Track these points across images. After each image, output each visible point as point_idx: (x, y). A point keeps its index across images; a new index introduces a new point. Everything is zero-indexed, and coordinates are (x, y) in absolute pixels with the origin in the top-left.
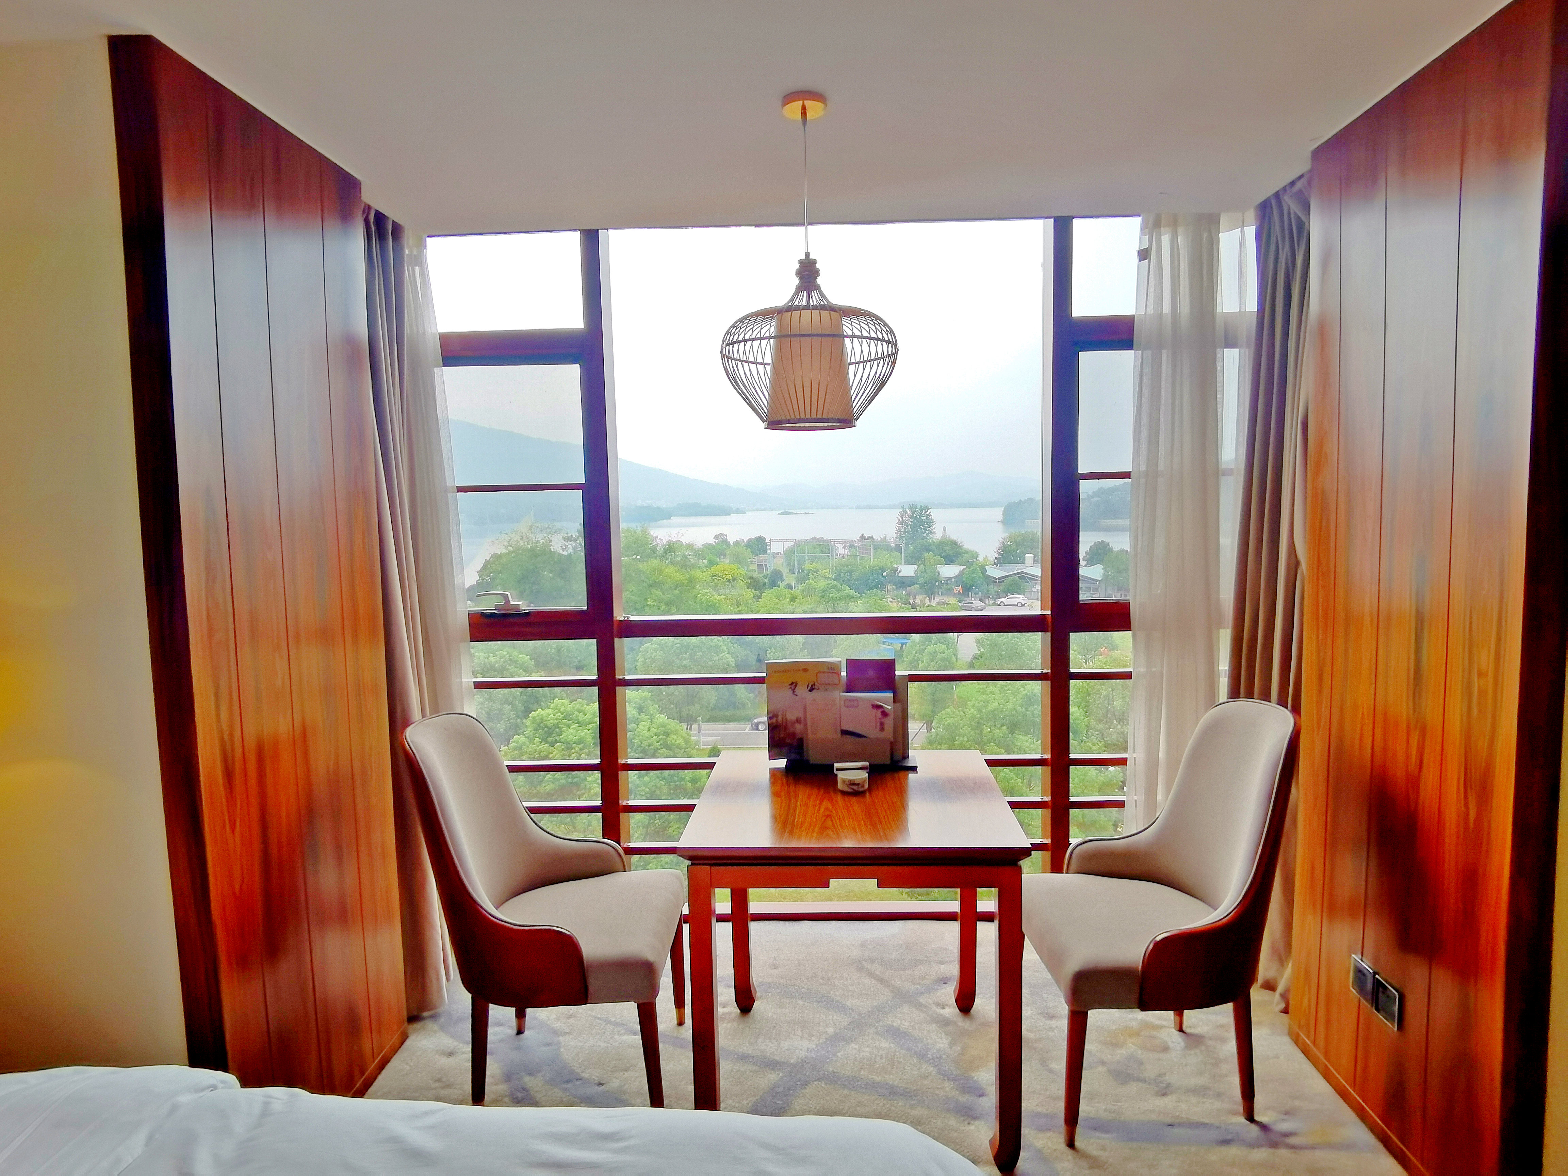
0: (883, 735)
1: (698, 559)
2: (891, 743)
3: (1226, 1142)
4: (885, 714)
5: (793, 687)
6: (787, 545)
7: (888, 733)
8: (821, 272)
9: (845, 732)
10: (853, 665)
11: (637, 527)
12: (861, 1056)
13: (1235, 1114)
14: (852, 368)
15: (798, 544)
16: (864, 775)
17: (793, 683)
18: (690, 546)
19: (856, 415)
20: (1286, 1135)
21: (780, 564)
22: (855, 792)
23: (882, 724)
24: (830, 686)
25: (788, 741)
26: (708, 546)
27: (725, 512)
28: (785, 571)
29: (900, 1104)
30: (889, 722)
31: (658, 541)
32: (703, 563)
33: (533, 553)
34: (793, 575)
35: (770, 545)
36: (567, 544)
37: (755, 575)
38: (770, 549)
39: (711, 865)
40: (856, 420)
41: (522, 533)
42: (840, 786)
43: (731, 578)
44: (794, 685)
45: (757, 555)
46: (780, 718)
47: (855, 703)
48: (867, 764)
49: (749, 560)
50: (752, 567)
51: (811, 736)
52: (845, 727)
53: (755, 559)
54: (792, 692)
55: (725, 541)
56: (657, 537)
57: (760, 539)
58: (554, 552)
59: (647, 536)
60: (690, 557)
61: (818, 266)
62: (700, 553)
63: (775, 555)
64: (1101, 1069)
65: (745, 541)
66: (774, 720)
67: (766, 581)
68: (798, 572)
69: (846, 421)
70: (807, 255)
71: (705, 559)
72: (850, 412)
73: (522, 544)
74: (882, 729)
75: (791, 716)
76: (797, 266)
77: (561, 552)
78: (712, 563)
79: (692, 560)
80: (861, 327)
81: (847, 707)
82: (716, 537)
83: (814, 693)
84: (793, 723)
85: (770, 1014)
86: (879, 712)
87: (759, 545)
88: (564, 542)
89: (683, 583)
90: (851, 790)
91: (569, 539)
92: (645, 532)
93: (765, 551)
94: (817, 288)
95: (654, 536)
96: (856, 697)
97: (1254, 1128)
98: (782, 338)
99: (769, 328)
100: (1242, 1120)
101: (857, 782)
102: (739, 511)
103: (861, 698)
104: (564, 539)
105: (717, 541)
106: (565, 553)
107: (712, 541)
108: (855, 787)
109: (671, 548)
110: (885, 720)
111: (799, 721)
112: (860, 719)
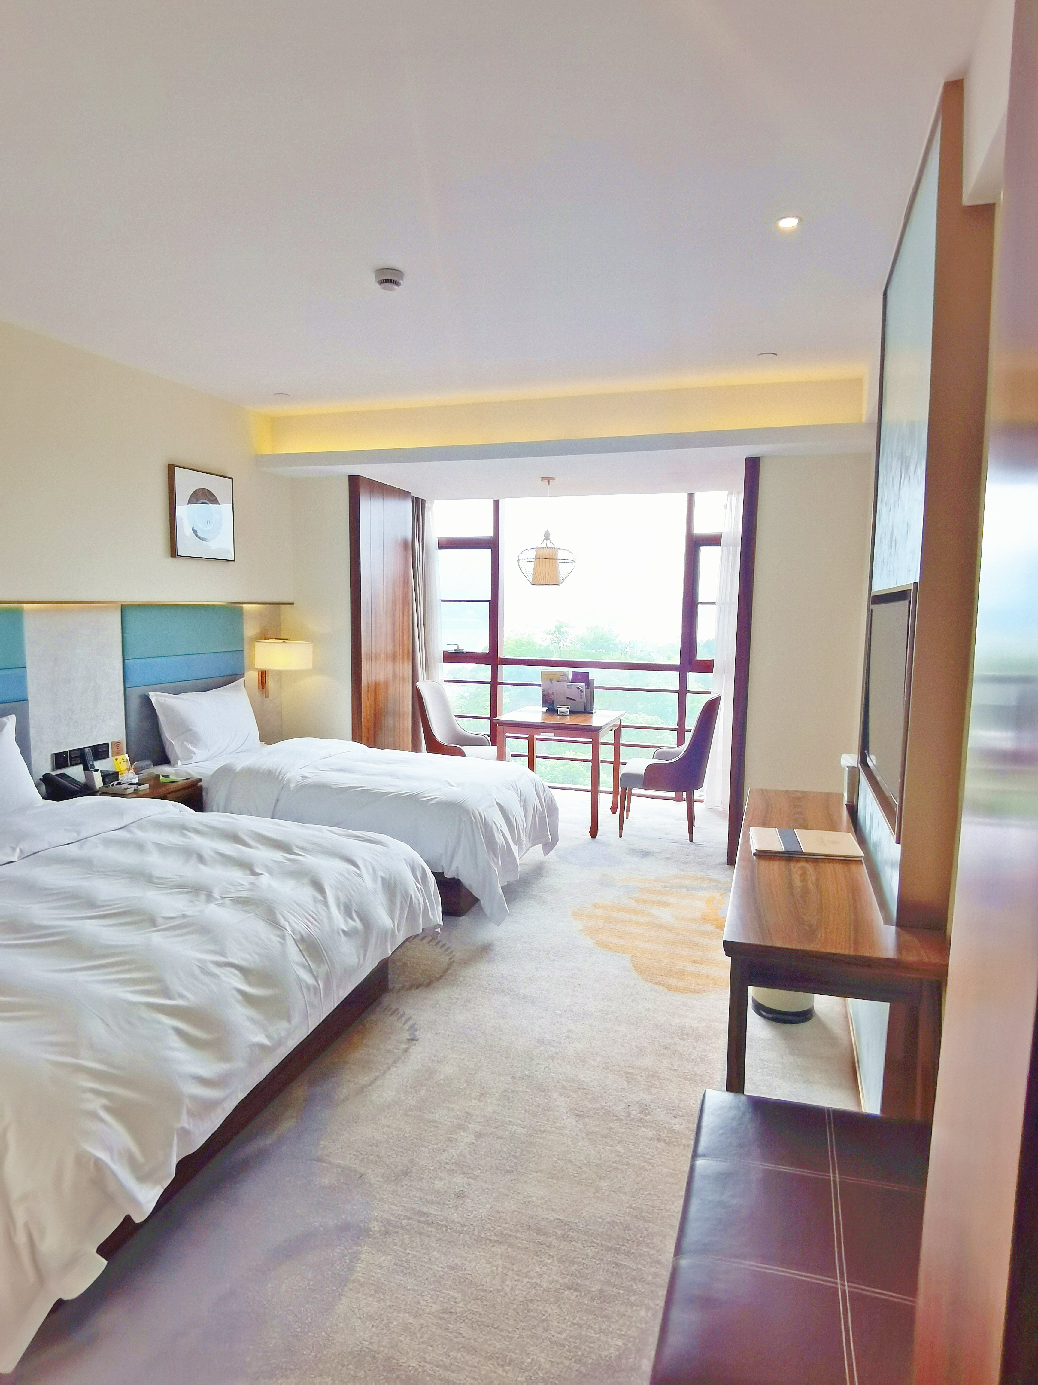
0: (581, 699)
2: (585, 703)
4: (582, 691)
7: (584, 699)
10: (574, 674)
14: (560, 567)
16: (568, 710)
24: (565, 681)
25: (549, 702)
30: (584, 695)
40: (562, 583)
42: (559, 712)
44: (551, 680)
46: (546, 695)
47: (571, 687)
48: (570, 708)
51: (555, 699)
52: (568, 696)
54: (551, 684)
66: (544, 693)
69: (557, 584)
70: (547, 529)
72: (560, 580)
75: (550, 692)
76: (544, 529)
80: (565, 554)
81: (568, 688)
83: (559, 684)
86: (579, 691)
94: (550, 541)
98: (537, 558)
99: (533, 554)
101: (564, 711)
103: (573, 685)
108: (563, 714)
110: (582, 694)
111: (553, 694)
112: (573, 693)
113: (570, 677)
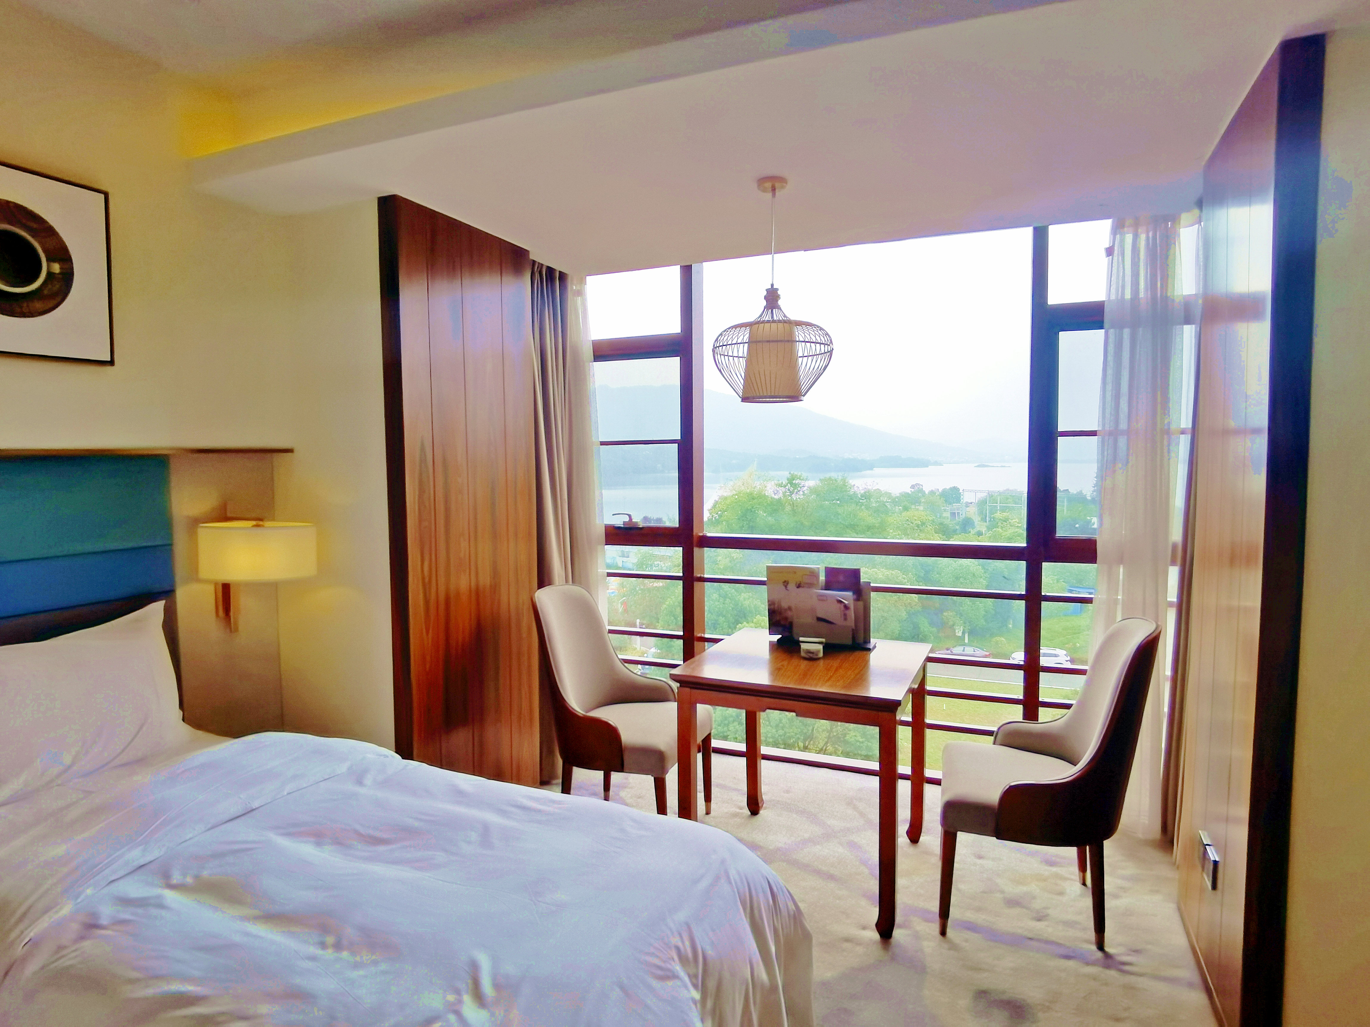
0: (844, 623)
1: (895, 505)
2: (853, 630)
3: (1068, 957)
4: (846, 607)
5: (785, 584)
6: (981, 496)
7: (851, 622)
8: (781, 297)
9: (819, 619)
10: (831, 572)
11: (838, 476)
12: (820, 854)
13: (1090, 943)
14: (800, 359)
15: (991, 495)
16: (820, 647)
17: (785, 582)
18: (888, 495)
19: (803, 391)
20: (1124, 964)
21: (972, 512)
22: (811, 658)
23: (845, 615)
24: (810, 585)
25: (782, 623)
26: (905, 496)
27: (923, 464)
28: (976, 519)
29: (832, 885)
30: (851, 613)
31: (856, 489)
32: (900, 509)
33: (751, 497)
34: (985, 524)
35: (963, 495)
36: (778, 489)
37: (947, 522)
38: (963, 499)
39: (691, 688)
40: (804, 396)
41: (744, 480)
42: (803, 654)
43: (920, 523)
44: (786, 584)
45: (950, 504)
46: (776, 606)
47: (825, 598)
48: (823, 640)
49: (943, 508)
50: (945, 515)
51: (796, 621)
52: (820, 616)
53: (949, 508)
54: (785, 588)
55: (921, 491)
56: (854, 485)
57: (955, 489)
58: (767, 496)
59: (846, 484)
60: (888, 504)
61: (779, 292)
62: (896, 501)
63: (968, 504)
64: (999, 895)
65: (940, 491)
66: (772, 607)
67: (957, 527)
68: (990, 521)
69: (795, 397)
70: (772, 285)
71: (901, 506)
72: (799, 389)
73: (743, 488)
74: (845, 619)
75: (785, 605)
76: (765, 293)
77: (773, 496)
78: (906, 509)
79: (889, 506)
80: (809, 332)
81: (819, 600)
82: (913, 487)
83: (800, 589)
84: (786, 610)
85: (770, 819)
86: (842, 606)
87: (952, 495)
88: (776, 488)
89: (875, 526)
90: (808, 657)
91: (780, 485)
92: (844, 480)
93: (958, 500)
94: (779, 308)
95: (853, 484)
96: (826, 594)
97: (1099, 954)
98: (752, 342)
99: (745, 335)
100: (1094, 948)
101: (812, 651)
102: (936, 463)
103: (829, 595)
104: (776, 485)
105: (913, 490)
106: (776, 497)
107: (909, 490)
108: (811, 655)
109: (867, 495)
110: (847, 612)
111: (790, 608)
112: (831, 611)
113: (822, 578)
